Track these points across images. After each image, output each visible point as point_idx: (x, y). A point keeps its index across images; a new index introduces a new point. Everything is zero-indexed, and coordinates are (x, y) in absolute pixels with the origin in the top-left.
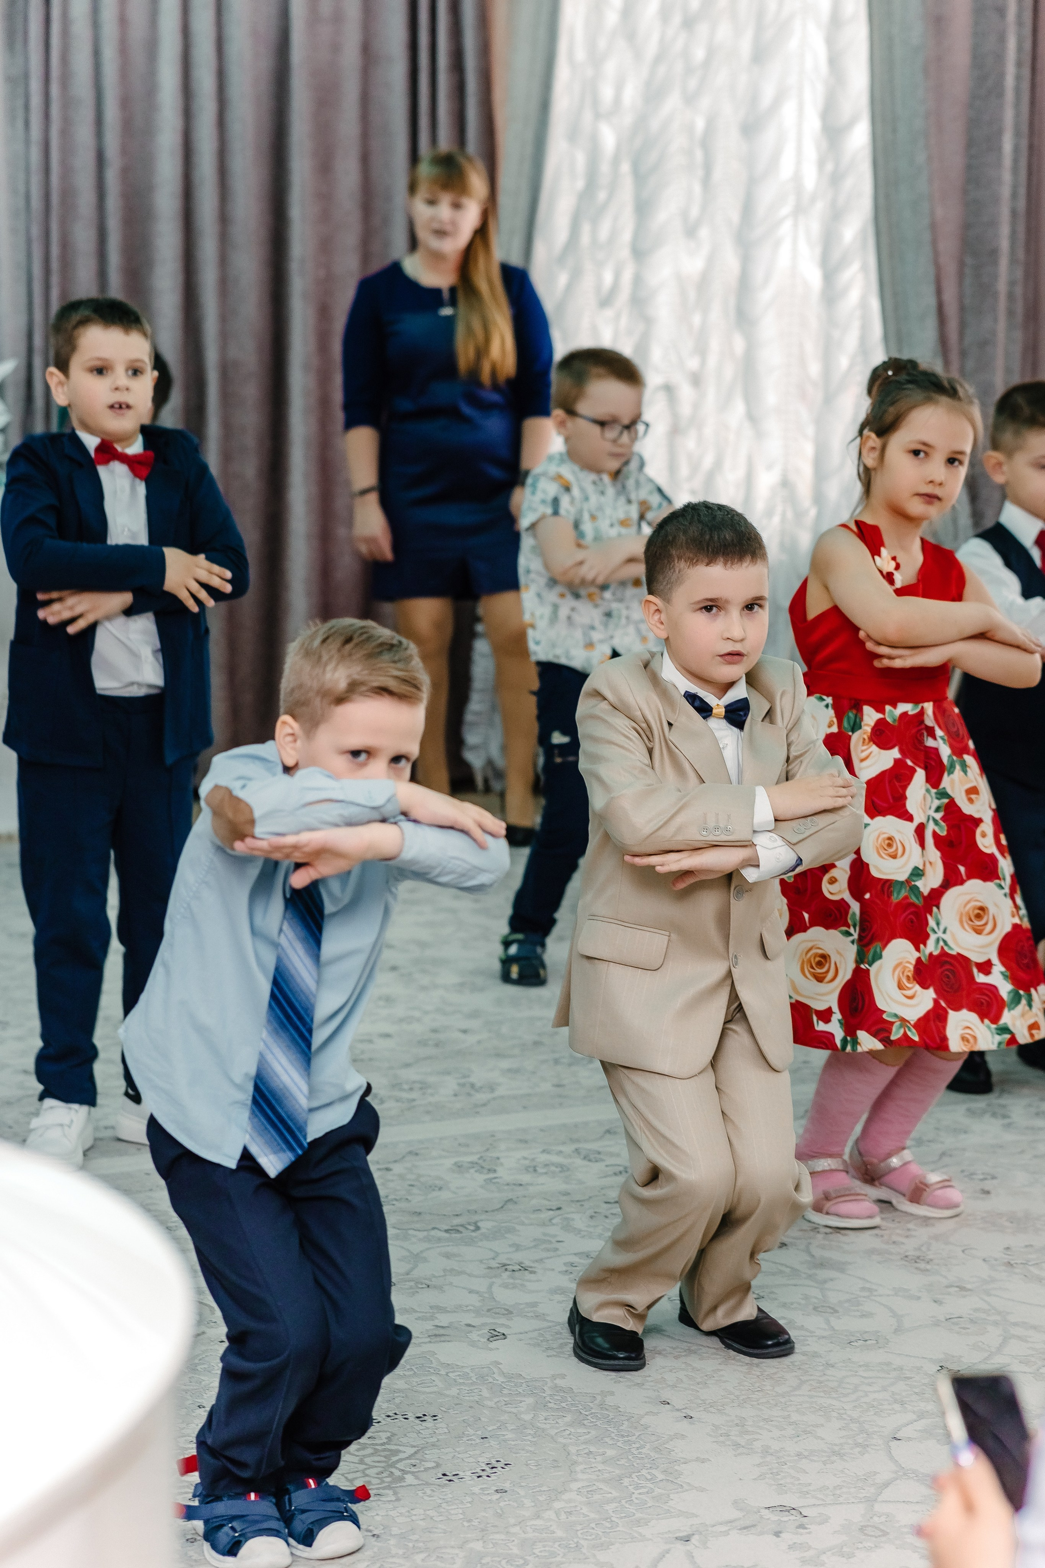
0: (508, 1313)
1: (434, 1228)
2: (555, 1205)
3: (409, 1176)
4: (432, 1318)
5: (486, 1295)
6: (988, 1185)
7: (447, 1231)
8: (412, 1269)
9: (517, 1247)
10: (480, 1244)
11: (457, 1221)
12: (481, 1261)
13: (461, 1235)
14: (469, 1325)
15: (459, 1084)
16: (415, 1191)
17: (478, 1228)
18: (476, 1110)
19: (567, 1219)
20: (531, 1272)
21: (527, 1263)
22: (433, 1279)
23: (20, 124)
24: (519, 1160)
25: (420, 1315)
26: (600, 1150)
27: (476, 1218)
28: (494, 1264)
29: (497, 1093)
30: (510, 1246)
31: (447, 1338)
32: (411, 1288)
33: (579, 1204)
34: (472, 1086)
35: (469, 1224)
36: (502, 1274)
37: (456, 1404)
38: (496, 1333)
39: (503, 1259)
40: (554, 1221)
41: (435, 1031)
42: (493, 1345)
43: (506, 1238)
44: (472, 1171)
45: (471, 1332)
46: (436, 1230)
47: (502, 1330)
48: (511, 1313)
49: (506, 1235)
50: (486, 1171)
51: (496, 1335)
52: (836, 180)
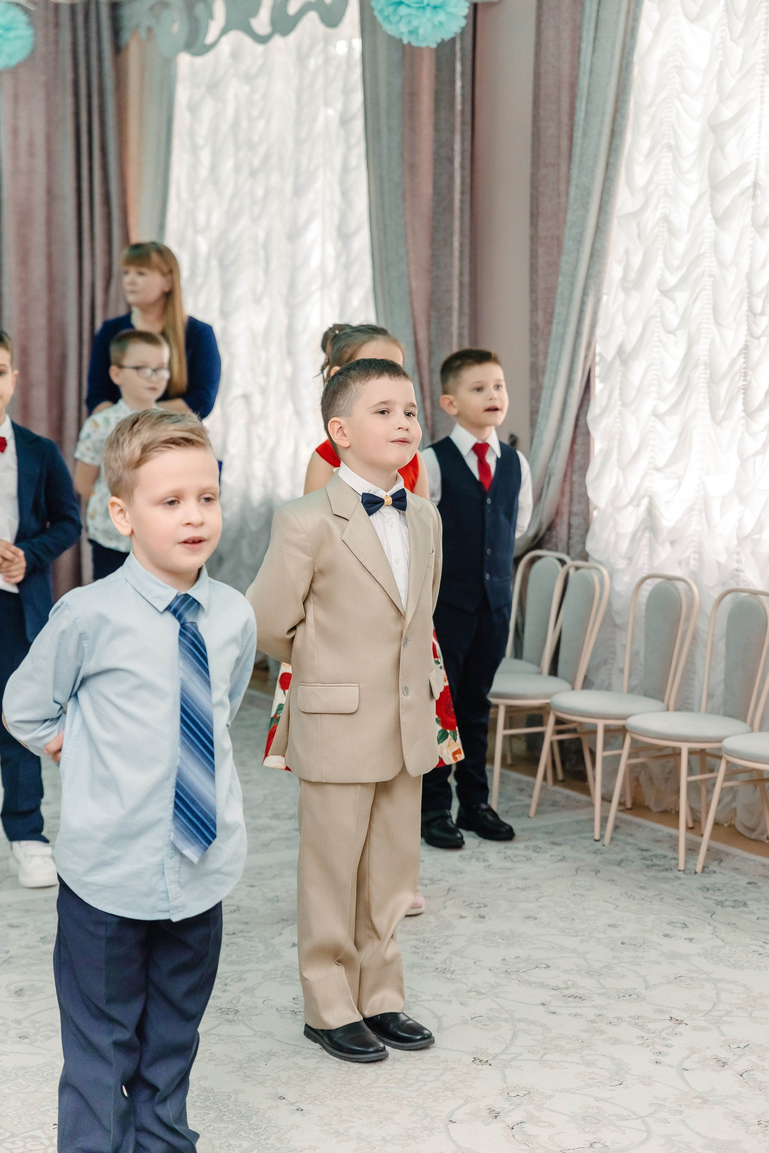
52: (347, 266)
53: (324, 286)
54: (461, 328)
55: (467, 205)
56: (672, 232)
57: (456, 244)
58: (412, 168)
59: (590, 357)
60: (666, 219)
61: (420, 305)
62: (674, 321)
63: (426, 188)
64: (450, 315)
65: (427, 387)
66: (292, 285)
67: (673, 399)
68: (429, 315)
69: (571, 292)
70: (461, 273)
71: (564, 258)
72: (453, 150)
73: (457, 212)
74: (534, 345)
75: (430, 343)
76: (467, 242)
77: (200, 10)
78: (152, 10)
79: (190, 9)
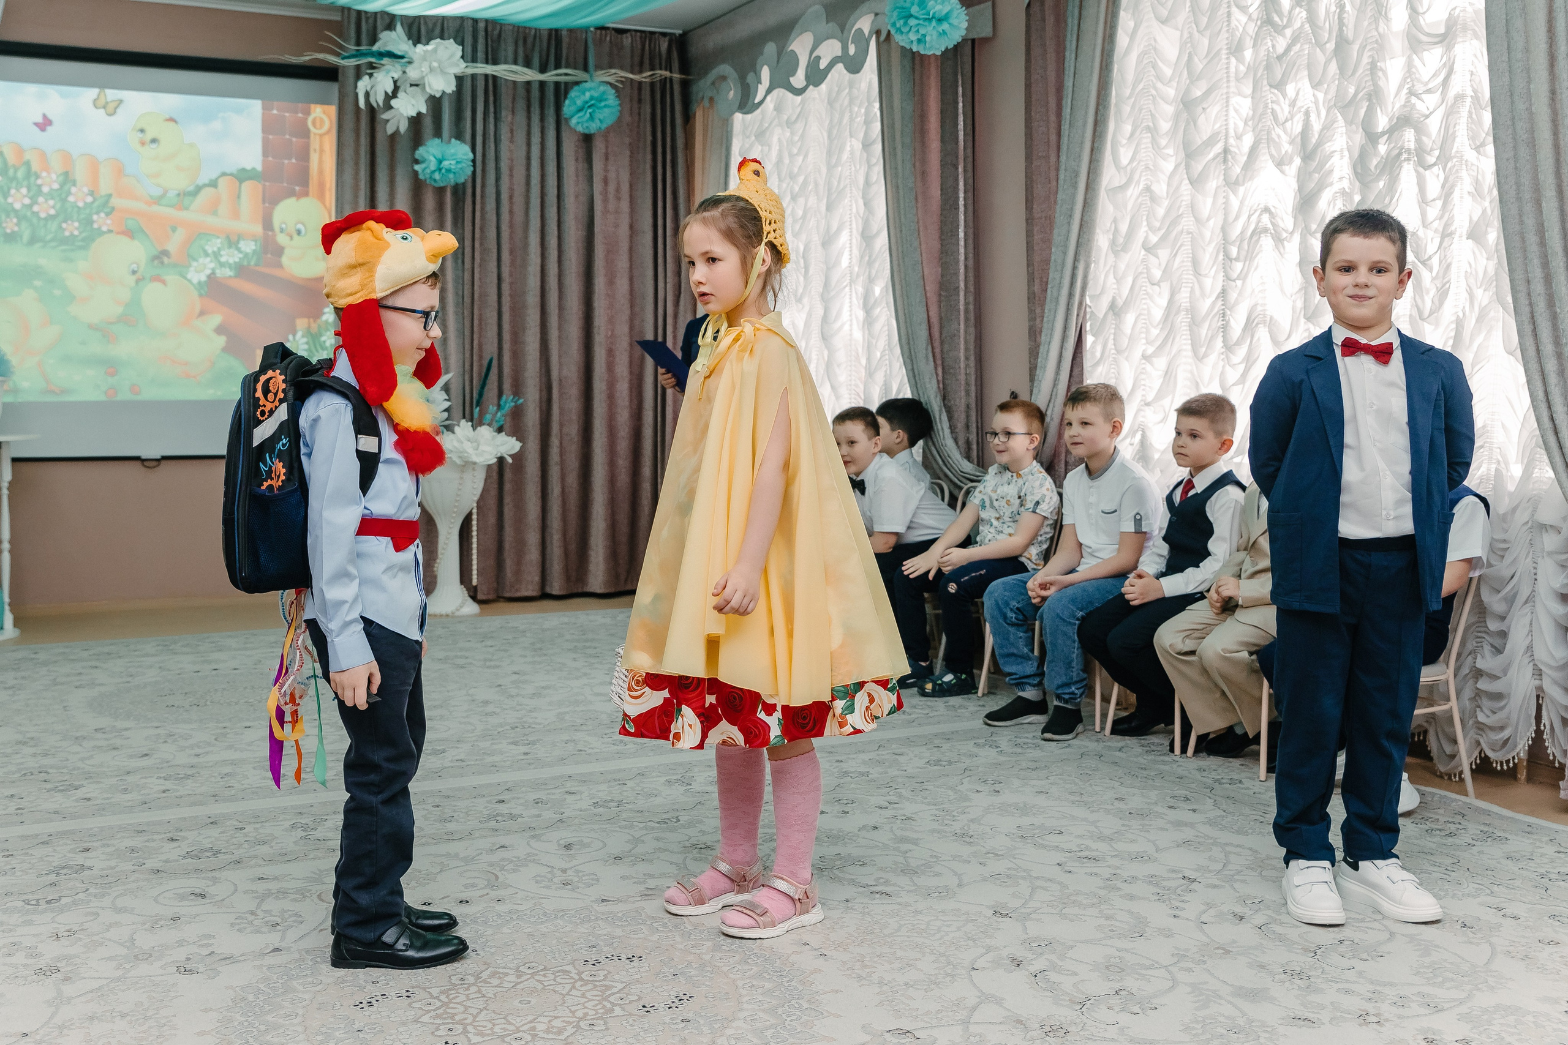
3: (637, 788)
4: (645, 882)
5: (683, 864)
6: (997, 787)
7: (658, 822)
8: (634, 848)
9: (704, 833)
10: (680, 829)
11: (665, 816)
12: (681, 840)
13: (668, 823)
16: (640, 797)
17: (679, 820)
22: (647, 855)
23: (460, 261)
25: (637, 879)
27: (678, 814)
28: (688, 844)
30: (699, 832)
31: (653, 897)
32: (632, 861)
35: (673, 818)
36: (694, 849)
39: (693, 841)
52: (870, 264)
53: (852, 282)
54: (967, 304)
55: (970, 202)
56: (1153, 199)
57: (961, 235)
58: (924, 174)
59: (1082, 315)
60: (1148, 189)
61: (932, 288)
62: (1157, 274)
63: (935, 191)
64: (958, 295)
65: (938, 356)
66: (827, 284)
67: (1159, 343)
68: (940, 295)
69: (1064, 260)
70: (966, 258)
71: (1056, 231)
72: (957, 157)
73: (962, 209)
74: (1031, 311)
75: (941, 319)
76: (971, 231)
77: (750, 78)
78: (713, 83)
79: (742, 78)
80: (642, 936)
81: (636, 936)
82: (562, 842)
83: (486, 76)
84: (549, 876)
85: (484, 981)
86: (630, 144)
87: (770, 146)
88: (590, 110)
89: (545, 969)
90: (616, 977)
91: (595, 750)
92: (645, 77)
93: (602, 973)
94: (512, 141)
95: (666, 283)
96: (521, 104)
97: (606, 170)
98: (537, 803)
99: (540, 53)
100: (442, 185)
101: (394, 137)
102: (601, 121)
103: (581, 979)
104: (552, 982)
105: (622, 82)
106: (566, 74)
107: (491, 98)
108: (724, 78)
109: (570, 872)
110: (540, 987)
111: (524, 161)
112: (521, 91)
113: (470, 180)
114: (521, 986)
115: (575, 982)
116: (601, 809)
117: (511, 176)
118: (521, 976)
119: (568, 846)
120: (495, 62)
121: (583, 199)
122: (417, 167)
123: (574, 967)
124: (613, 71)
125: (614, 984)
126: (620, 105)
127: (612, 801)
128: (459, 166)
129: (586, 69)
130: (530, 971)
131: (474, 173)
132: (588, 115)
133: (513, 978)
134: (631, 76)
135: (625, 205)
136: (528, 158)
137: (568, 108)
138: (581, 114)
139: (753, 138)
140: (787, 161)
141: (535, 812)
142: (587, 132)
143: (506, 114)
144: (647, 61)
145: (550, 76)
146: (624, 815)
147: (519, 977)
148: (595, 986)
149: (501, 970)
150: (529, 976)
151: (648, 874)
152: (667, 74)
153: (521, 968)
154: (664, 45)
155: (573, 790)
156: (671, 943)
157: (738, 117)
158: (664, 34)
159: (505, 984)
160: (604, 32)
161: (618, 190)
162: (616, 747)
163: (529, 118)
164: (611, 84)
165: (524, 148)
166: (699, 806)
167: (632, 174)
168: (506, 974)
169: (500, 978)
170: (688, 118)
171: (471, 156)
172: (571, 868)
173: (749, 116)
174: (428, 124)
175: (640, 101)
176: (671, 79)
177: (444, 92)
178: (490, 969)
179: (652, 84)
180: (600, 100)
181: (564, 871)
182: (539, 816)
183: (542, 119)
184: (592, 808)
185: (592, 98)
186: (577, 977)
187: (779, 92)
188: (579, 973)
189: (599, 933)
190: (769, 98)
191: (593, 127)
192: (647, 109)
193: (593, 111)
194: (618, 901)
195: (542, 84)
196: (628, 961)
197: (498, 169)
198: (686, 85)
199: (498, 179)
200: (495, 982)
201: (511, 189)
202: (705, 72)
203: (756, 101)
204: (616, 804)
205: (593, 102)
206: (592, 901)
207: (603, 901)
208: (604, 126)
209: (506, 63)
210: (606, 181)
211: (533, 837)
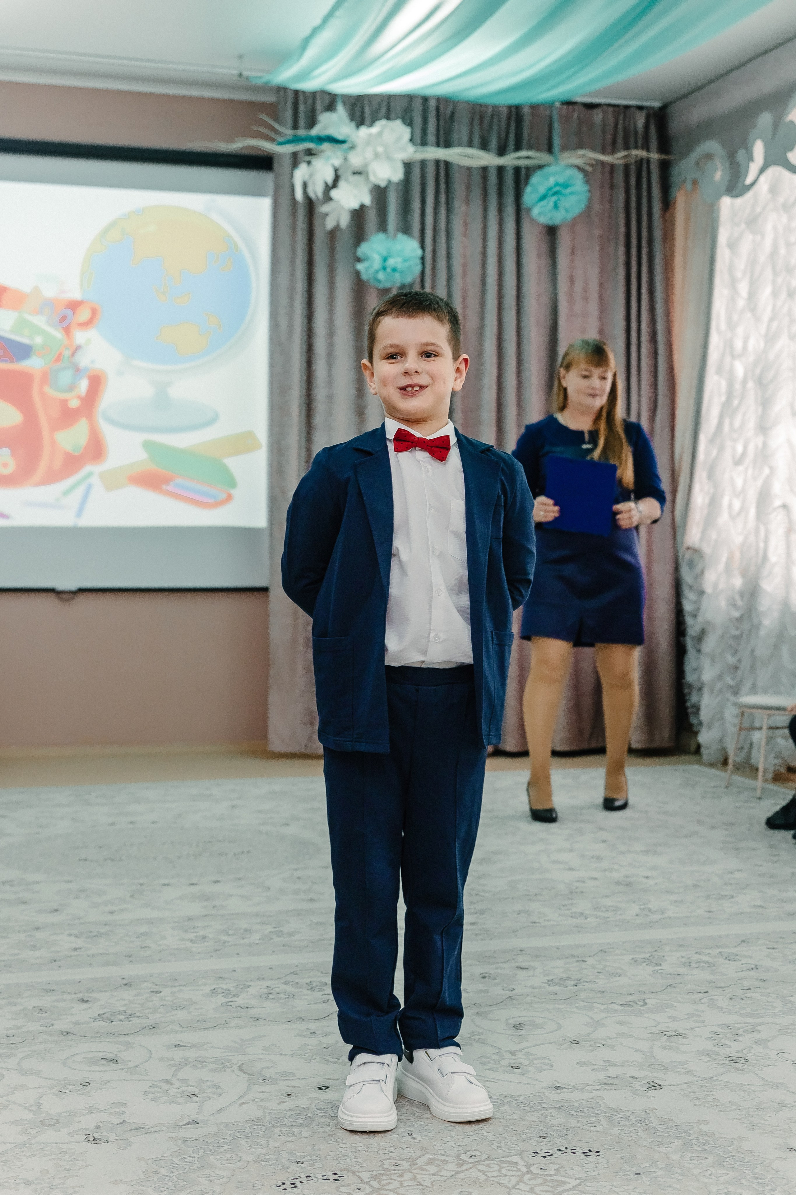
0: (664, 1068)
1: (612, 1003)
2: (703, 989)
3: (598, 966)
4: (604, 1070)
5: (648, 1054)
7: (622, 1005)
8: (593, 1032)
9: (674, 1019)
10: (646, 1015)
11: (630, 998)
12: (646, 1028)
13: (632, 1008)
14: (633, 1077)
15: (640, 909)
16: (601, 976)
17: (645, 1004)
18: (651, 925)
19: (712, 999)
20: (684, 1038)
21: (680, 1031)
22: (608, 1040)
24: (678, 958)
25: (595, 1067)
26: (737, 953)
27: (645, 996)
28: (655, 1030)
29: (665, 915)
30: (669, 1017)
31: (614, 1087)
32: (590, 1046)
33: (722, 989)
34: (649, 910)
35: (639, 1000)
36: (662, 1038)
37: (617, 1142)
38: (654, 1084)
39: (662, 1027)
40: (703, 1001)
41: (627, 877)
42: (650, 1094)
43: (666, 1012)
44: (644, 964)
45: (633, 1082)
46: (614, 1004)
47: (659, 1082)
48: (666, 1068)
49: (666, 1010)
50: (654, 965)
51: (654, 1086)
77: (741, 155)
78: (697, 163)
79: (731, 156)
80: (601, 1128)
81: (594, 1129)
82: (512, 1021)
83: (437, 162)
84: (496, 1057)
85: (420, 1168)
86: (600, 237)
87: (763, 235)
88: (554, 198)
89: (489, 1159)
90: (570, 1173)
91: (551, 923)
92: (618, 158)
93: (554, 1167)
94: (465, 235)
95: (639, 396)
96: (476, 194)
97: (572, 267)
98: (484, 977)
99: (499, 132)
100: (386, 285)
101: (333, 234)
102: (567, 210)
103: (530, 1172)
104: (495, 1174)
105: (591, 165)
106: (528, 158)
107: (443, 187)
108: (709, 157)
109: (519, 1055)
110: (483, 1177)
111: (478, 258)
112: (477, 179)
113: (418, 281)
114: (461, 1176)
115: (524, 1174)
116: (556, 988)
117: (464, 275)
118: (462, 1165)
119: (518, 1026)
120: (448, 145)
121: (546, 300)
122: (359, 266)
123: (522, 1158)
124: (581, 152)
125: (567, 1180)
126: (590, 191)
127: (569, 978)
128: (407, 264)
129: (550, 150)
130: (472, 1160)
131: (423, 272)
132: (551, 204)
133: (453, 1167)
134: (602, 157)
135: (593, 307)
136: (484, 254)
137: (529, 196)
138: (544, 203)
139: (743, 226)
140: (783, 251)
141: (481, 987)
142: (550, 223)
143: (459, 205)
144: (620, 140)
145: (510, 160)
146: (583, 995)
147: (459, 1165)
148: (546, 1181)
149: (440, 1157)
150: (471, 1165)
151: (609, 1062)
152: (642, 153)
153: (463, 1157)
154: (640, 120)
155: (524, 965)
156: (634, 1138)
157: (726, 202)
158: (640, 108)
159: (444, 1173)
160: (571, 107)
161: (585, 290)
162: (574, 920)
163: (485, 208)
164: (579, 168)
165: (479, 242)
166: (669, 989)
167: (602, 271)
168: (446, 1162)
169: (438, 1165)
170: (667, 204)
171: (419, 252)
172: (521, 1050)
173: (739, 201)
174: (372, 218)
175: (612, 187)
176: (648, 161)
177: (390, 182)
178: (427, 1156)
179: (627, 167)
180: (566, 186)
181: (513, 1053)
182: (486, 991)
183: (501, 209)
184: (546, 986)
185: (557, 184)
186: (524, 1169)
187: (775, 171)
188: (528, 1166)
189: (552, 1122)
190: (762, 178)
191: (557, 218)
192: (621, 195)
193: (559, 199)
194: (574, 1089)
195: (501, 170)
196: (583, 1156)
197: (449, 267)
198: (665, 167)
199: (449, 279)
200: (432, 1169)
201: (464, 291)
202: (688, 149)
203: (749, 181)
204: (573, 983)
205: (558, 188)
206: (544, 1088)
207: (557, 1088)
208: (570, 216)
209: (460, 145)
210: (572, 279)
211: (479, 1014)
